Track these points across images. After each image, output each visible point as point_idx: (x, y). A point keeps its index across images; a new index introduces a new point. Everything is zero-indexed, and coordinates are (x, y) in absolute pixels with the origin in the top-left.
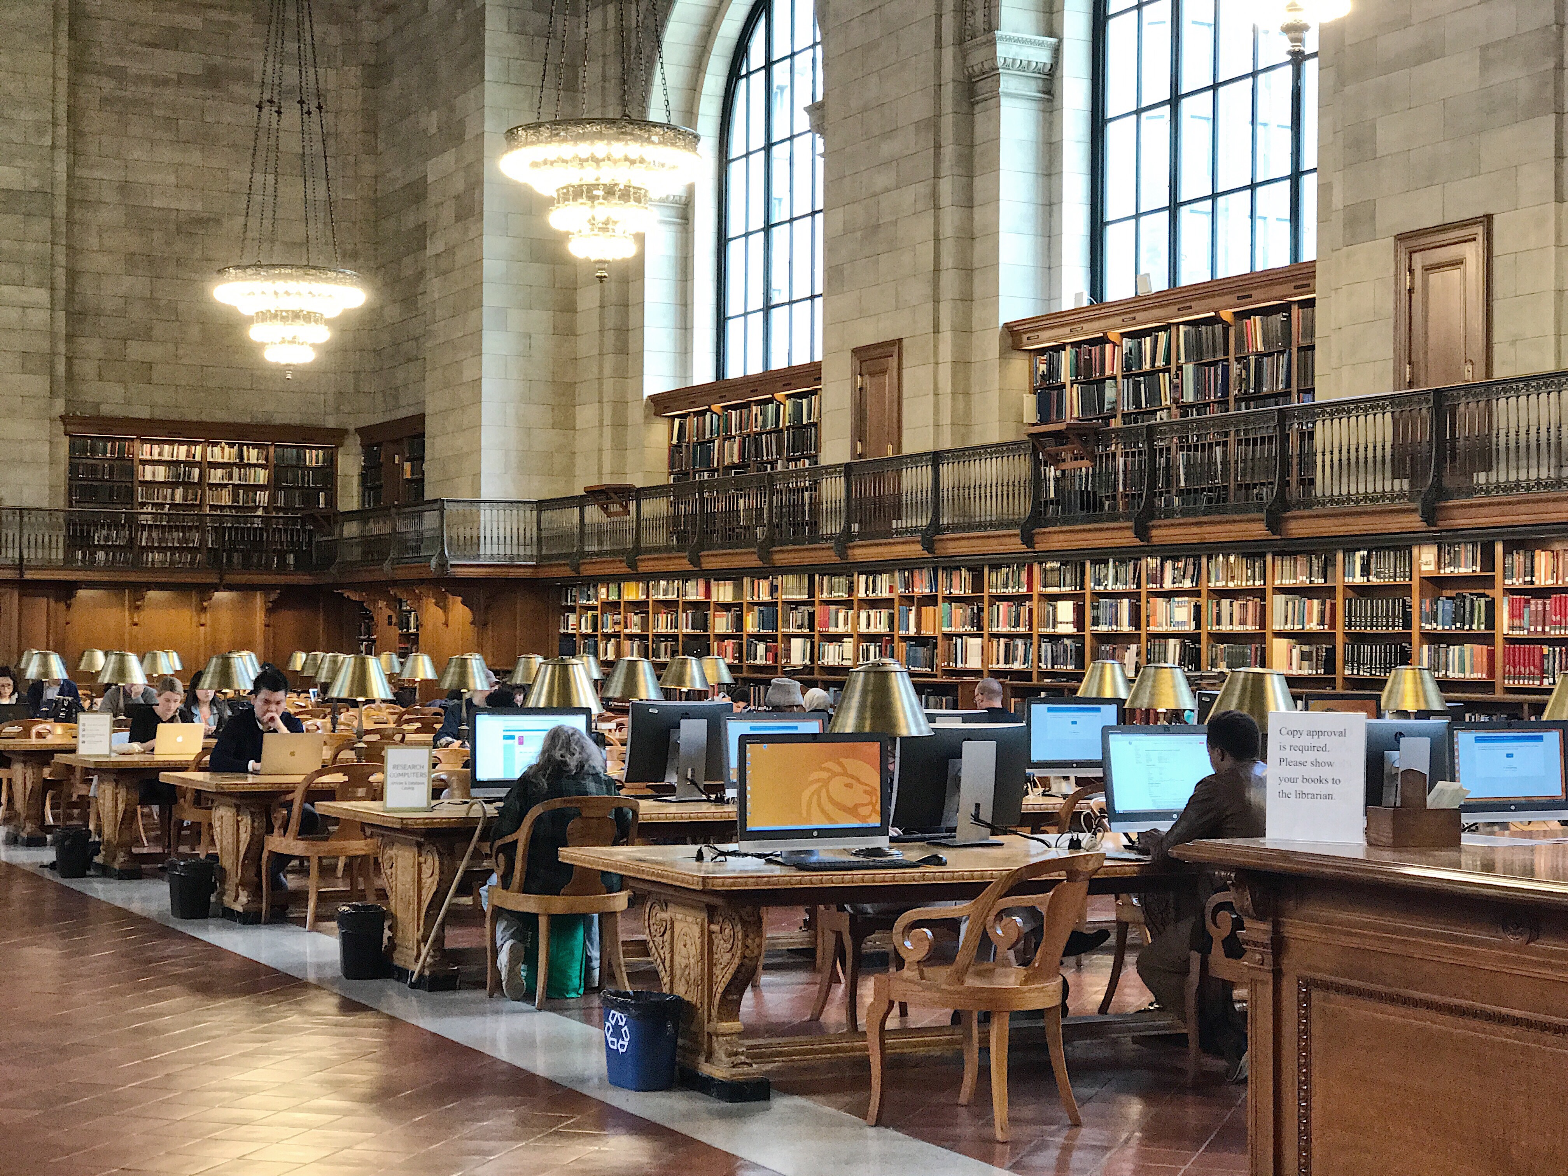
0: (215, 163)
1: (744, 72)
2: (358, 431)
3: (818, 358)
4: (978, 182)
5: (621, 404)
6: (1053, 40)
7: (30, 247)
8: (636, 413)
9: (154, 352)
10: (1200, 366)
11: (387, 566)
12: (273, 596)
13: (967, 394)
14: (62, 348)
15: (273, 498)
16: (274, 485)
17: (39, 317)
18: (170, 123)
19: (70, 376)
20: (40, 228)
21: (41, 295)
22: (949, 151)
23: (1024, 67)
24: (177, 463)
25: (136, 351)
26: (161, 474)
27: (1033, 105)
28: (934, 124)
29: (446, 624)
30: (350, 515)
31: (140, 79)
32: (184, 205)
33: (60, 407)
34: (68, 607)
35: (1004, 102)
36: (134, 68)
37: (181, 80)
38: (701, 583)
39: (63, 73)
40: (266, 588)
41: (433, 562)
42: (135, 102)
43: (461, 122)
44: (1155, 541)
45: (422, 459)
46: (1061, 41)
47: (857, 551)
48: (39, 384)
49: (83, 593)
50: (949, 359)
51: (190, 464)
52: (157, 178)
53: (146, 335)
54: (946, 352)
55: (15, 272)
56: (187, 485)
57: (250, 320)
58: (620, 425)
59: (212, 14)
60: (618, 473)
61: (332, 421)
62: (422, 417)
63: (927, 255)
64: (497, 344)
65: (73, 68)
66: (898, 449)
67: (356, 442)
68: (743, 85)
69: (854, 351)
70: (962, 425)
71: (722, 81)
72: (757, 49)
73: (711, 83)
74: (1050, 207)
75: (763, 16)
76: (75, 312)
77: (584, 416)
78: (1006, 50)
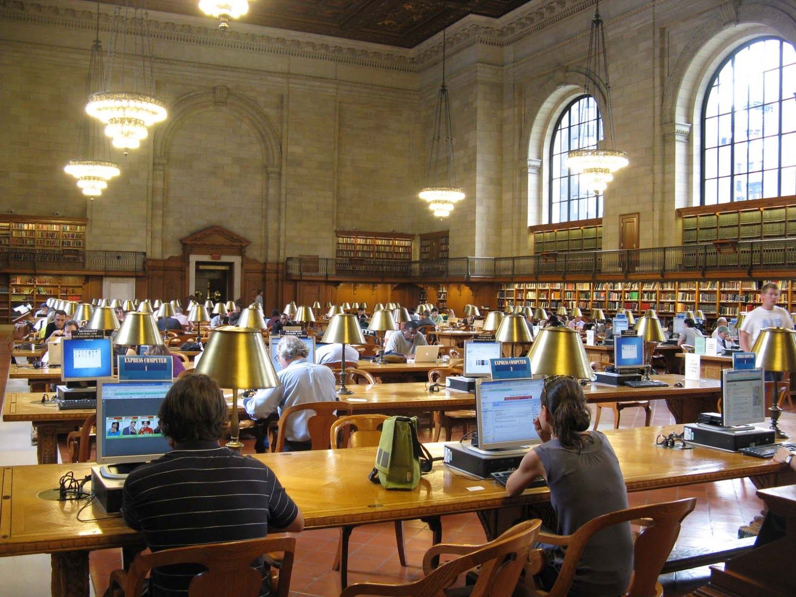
0: (378, 153)
1: (559, 128)
2: (420, 235)
3: (600, 216)
4: (667, 166)
5: (519, 229)
6: (690, 125)
7: (328, 179)
8: (525, 232)
9: (359, 210)
11: (443, 277)
12: (395, 286)
13: (663, 230)
14: (335, 210)
17: (329, 201)
18: (365, 141)
19: (338, 219)
20: (330, 173)
21: (331, 193)
22: (657, 157)
23: (682, 133)
25: (355, 210)
27: (684, 144)
28: (652, 148)
29: (460, 295)
30: (415, 262)
31: (357, 128)
32: (369, 166)
33: (335, 228)
34: (337, 288)
35: (676, 143)
36: (356, 125)
37: (369, 128)
38: (574, 285)
39: (337, 127)
40: (392, 283)
41: (466, 276)
42: (356, 135)
44: (754, 276)
45: (448, 244)
46: (692, 125)
47: (631, 277)
49: (341, 284)
50: (658, 219)
52: (361, 158)
53: (358, 206)
54: (657, 216)
55: (323, 187)
57: (430, 203)
58: (519, 235)
59: (377, 109)
60: (518, 250)
61: (410, 232)
62: (448, 231)
63: (649, 188)
64: (480, 210)
65: (340, 125)
66: (638, 246)
67: (418, 239)
68: (559, 132)
69: (620, 216)
70: (662, 239)
71: (552, 131)
72: (565, 122)
73: (549, 132)
74: (689, 173)
75: (568, 112)
76: (339, 199)
77: (506, 232)
78: (677, 128)
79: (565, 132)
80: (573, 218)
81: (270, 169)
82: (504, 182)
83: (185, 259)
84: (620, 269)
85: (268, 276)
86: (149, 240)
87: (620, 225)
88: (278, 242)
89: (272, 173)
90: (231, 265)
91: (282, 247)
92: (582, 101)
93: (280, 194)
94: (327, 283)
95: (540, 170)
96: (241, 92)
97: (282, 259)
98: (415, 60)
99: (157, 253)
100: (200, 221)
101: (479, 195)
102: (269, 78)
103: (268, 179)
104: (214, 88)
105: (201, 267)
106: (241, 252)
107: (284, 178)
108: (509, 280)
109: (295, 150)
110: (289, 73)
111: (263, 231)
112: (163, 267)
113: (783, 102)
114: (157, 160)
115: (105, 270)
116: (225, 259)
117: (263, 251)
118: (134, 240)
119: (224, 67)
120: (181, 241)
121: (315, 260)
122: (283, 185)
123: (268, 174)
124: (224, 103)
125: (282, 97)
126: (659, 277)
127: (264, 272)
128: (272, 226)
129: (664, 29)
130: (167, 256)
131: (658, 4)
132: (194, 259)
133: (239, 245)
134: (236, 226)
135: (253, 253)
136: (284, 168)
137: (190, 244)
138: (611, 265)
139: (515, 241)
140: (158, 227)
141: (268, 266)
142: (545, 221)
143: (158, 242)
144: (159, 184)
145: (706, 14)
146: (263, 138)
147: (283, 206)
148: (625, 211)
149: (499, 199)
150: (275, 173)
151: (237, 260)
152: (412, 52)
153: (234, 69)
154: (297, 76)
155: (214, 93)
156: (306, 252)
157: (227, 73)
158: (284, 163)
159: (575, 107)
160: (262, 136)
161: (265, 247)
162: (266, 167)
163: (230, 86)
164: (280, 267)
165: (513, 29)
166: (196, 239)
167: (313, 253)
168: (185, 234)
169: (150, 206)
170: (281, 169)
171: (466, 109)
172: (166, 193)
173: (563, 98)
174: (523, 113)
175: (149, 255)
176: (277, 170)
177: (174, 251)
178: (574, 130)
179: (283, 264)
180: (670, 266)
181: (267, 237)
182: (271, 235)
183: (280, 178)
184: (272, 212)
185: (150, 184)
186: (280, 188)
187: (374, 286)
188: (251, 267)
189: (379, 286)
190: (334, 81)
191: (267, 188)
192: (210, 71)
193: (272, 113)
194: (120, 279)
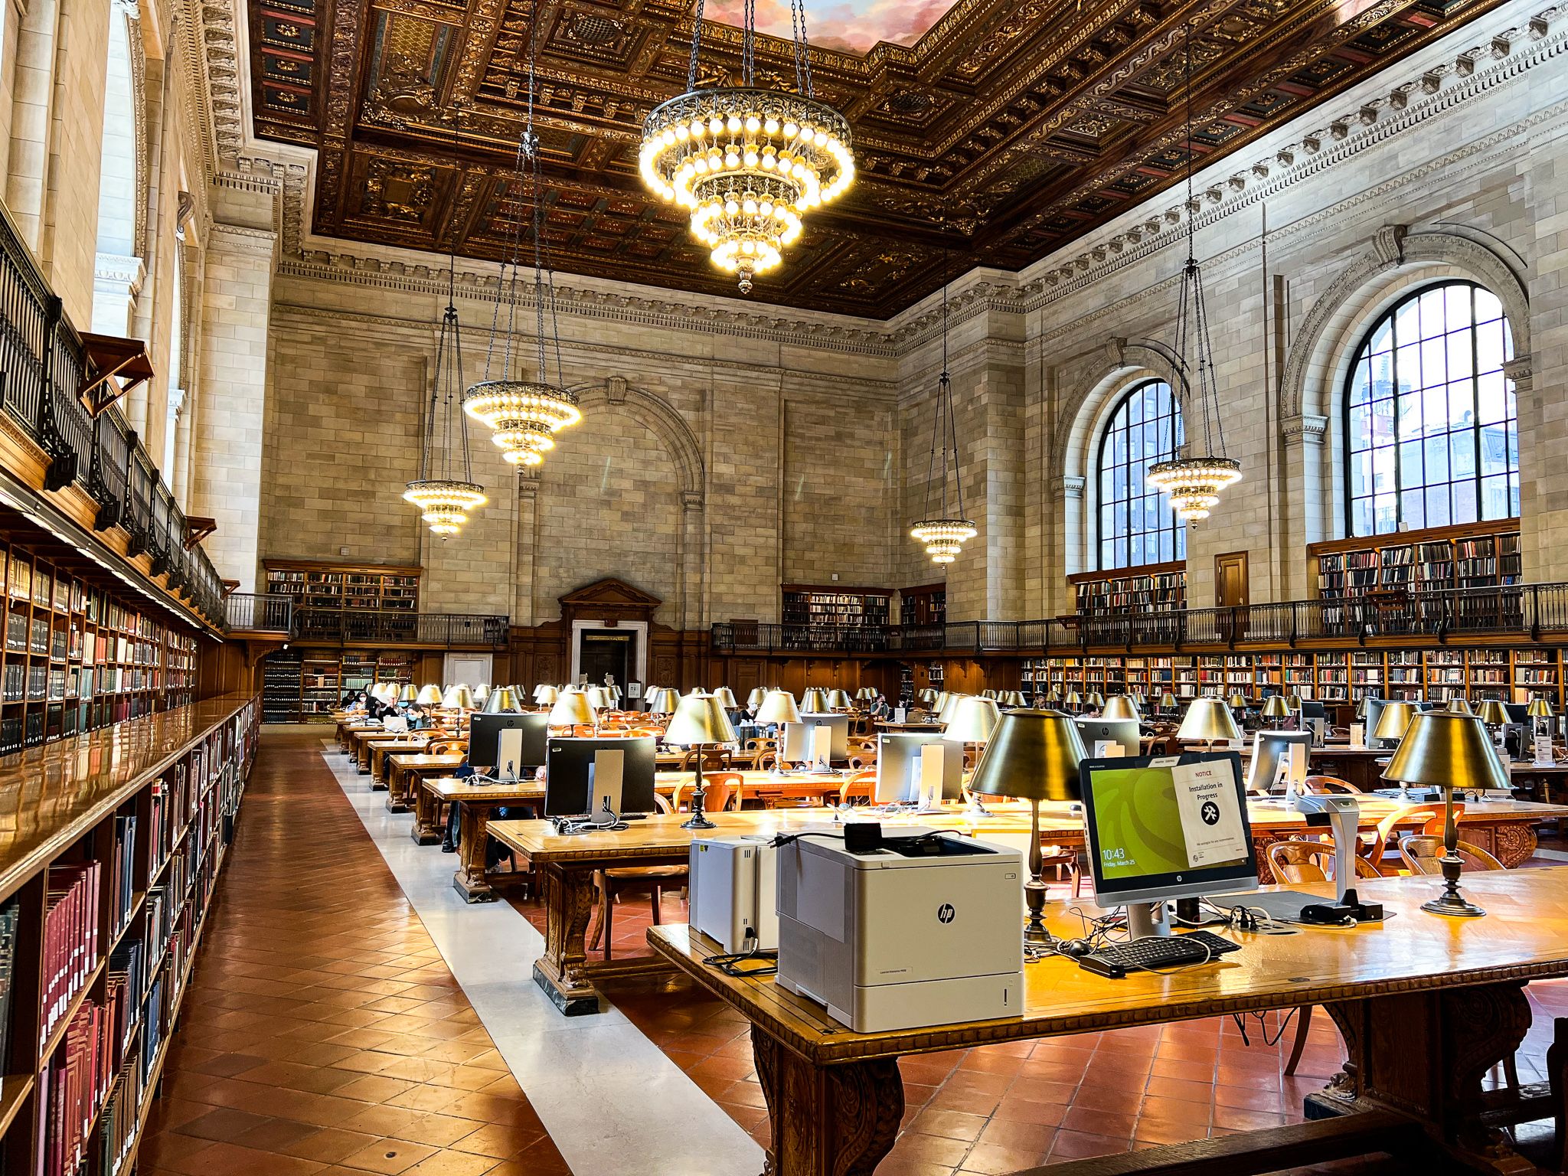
0: (840, 473)
1: (1111, 430)
2: (902, 590)
3: (1181, 557)
4: (1288, 481)
5: (1051, 579)
6: (1325, 418)
7: (769, 511)
8: (1061, 583)
9: (814, 556)
10: (1432, 564)
11: (939, 651)
12: (866, 664)
13: (1288, 575)
14: (781, 555)
15: (864, 620)
16: (864, 615)
17: (772, 542)
18: (822, 457)
19: (784, 567)
20: (773, 503)
21: (774, 532)
22: (1274, 468)
23: (1312, 430)
24: (826, 605)
25: (808, 556)
26: (819, 609)
27: (1316, 446)
29: (965, 676)
30: (896, 628)
31: (811, 438)
32: (828, 492)
33: (780, 581)
34: (783, 667)
35: (1305, 445)
36: (808, 434)
37: (827, 438)
38: (1118, 660)
39: (782, 436)
40: (861, 660)
41: (975, 649)
42: (809, 448)
43: (972, 454)
44: (1449, 644)
45: (944, 603)
46: (1329, 418)
47: (1240, 647)
48: (772, 570)
49: (790, 662)
50: (1278, 559)
51: (831, 605)
52: (816, 480)
53: (812, 549)
54: (1276, 555)
55: (763, 522)
56: (830, 614)
57: (927, 544)
58: (1052, 587)
59: (838, 409)
60: (1051, 609)
61: (887, 586)
62: (943, 585)
63: (1263, 513)
64: (993, 552)
65: (786, 434)
66: (1247, 600)
67: (898, 595)
68: (1110, 437)
69: (1216, 556)
70: (1285, 589)
71: (1100, 435)
72: (1120, 420)
73: (1096, 436)
74: (1324, 491)
75: (1125, 405)
76: (786, 539)
77: (1032, 584)
78: (1306, 422)
79: (1120, 436)
80: (1136, 562)
81: (687, 497)
82: (1029, 511)
83: (565, 627)
84: (1219, 636)
85: (685, 649)
86: (513, 598)
87: (1216, 571)
88: (700, 601)
89: (690, 502)
90: (633, 634)
91: (706, 608)
92: (1147, 389)
93: (702, 533)
94: (771, 660)
95: (1081, 493)
96: (646, 386)
97: (705, 627)
98: (892, 337)
99: (524, 616)
100: (589, 572)
101: (991, 531)
102: (687, 366)
103: (685, 510)
104: (608, 380)
105: (589, 638)
106: (646, 615)
107: (708, 510)
108: (1042, 654)
109: (723, 469)
110: (713, 359)
111: (678, 585)
112: (534, 638)
113: (1479, 378)
114: (524, 484)
115: (448, 642)
116: (624, 625)
117: (678, 615)
118: (492, 599)
119: (622, 350)
120: (560, 600)
121: (753, 625)
122: (707, 520)
123: (685, 504)
124: (623, 402)
125: (702, 393)
126: (1287, 646)
127: (679, 644)
128: (692, 578)
129: (1281, 277)
130: (539, 622)
131: (1271, 241)
132: (578, 625)
133: (644, 605)
134: (640, 577)
135: (664, 618)
136: (707, 496)
137: (575, 602)
138: (1202, 630)
139: (1046, 595)
140: (527, 579)
141: (686, 637)
142: (1091, 567)
143: (526, 601)
144: (528, 517)
145: (1348, 252)
146: (676, 453)
147: (707, 550)
148: (1225, 548)
149: (1020, 535)
150: (694, 502)
151: (641, 627)
152: (890, 325)
153: (636, 352)
154: (724, 363)
155: (606, 386)
156: (741, 615)
157: (624, 358)
158: (707, 487)
159: (1135, 399)
160: (676, 450)
161: (681, 608)
162: (682, 494)
163: (629, 376)
164: (704, 638)
165: (1039, 288)
166: (582, 598)
167: (749, 616)
168: (565, 590)
169: (515, 550)
170: (703, 498)
171: (970, 408)
172: (537, 530)
173: (1116, 385)
174: (1056, 410)
175: (513, 620)
176: (698, 498)
177: (550, 615)
178: (1136, 432)
179: (707, 632)
180: (1303, 629)
181: (683, 594)
182: (690, 590)
183: (702, 510)
184: (691, 558)
185: (515, 518)
186: (702, 523)
187: (835, 665)
188: (660, 636)
189: (844, 663)
190: (778, 370)
191: (684, 524)
192: (599, 355)
193: (689, 416)
194: (469, 655)
